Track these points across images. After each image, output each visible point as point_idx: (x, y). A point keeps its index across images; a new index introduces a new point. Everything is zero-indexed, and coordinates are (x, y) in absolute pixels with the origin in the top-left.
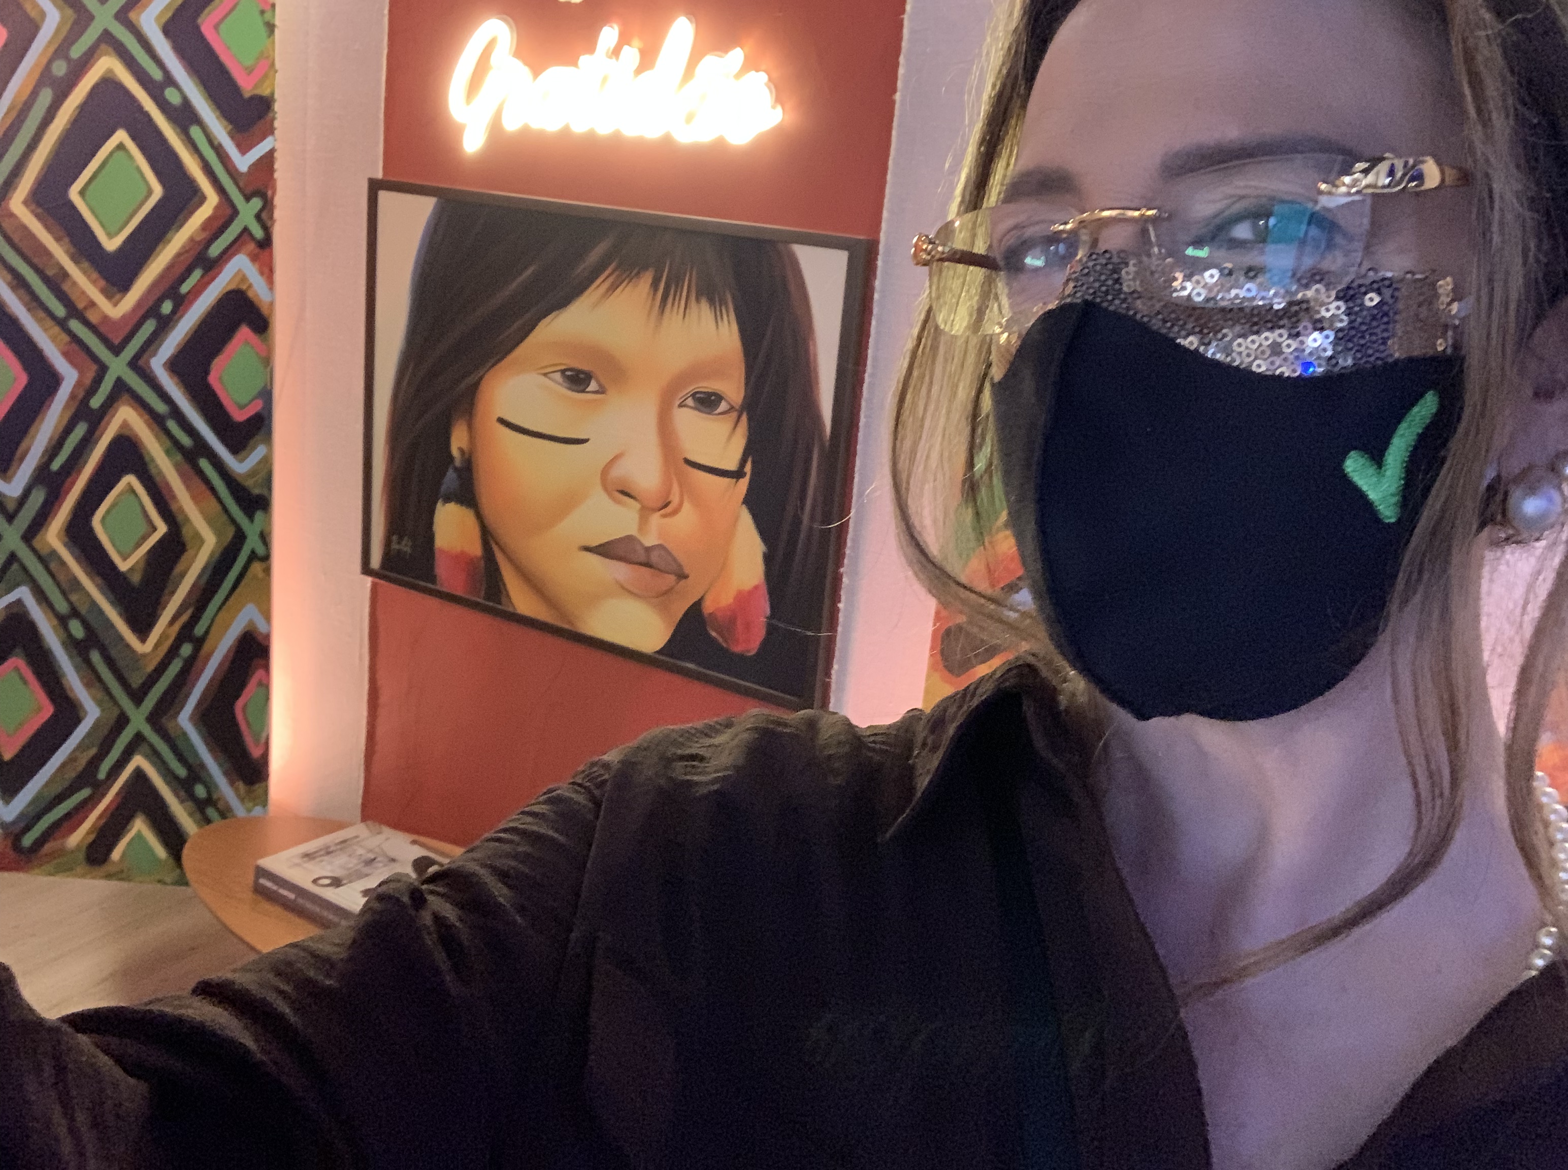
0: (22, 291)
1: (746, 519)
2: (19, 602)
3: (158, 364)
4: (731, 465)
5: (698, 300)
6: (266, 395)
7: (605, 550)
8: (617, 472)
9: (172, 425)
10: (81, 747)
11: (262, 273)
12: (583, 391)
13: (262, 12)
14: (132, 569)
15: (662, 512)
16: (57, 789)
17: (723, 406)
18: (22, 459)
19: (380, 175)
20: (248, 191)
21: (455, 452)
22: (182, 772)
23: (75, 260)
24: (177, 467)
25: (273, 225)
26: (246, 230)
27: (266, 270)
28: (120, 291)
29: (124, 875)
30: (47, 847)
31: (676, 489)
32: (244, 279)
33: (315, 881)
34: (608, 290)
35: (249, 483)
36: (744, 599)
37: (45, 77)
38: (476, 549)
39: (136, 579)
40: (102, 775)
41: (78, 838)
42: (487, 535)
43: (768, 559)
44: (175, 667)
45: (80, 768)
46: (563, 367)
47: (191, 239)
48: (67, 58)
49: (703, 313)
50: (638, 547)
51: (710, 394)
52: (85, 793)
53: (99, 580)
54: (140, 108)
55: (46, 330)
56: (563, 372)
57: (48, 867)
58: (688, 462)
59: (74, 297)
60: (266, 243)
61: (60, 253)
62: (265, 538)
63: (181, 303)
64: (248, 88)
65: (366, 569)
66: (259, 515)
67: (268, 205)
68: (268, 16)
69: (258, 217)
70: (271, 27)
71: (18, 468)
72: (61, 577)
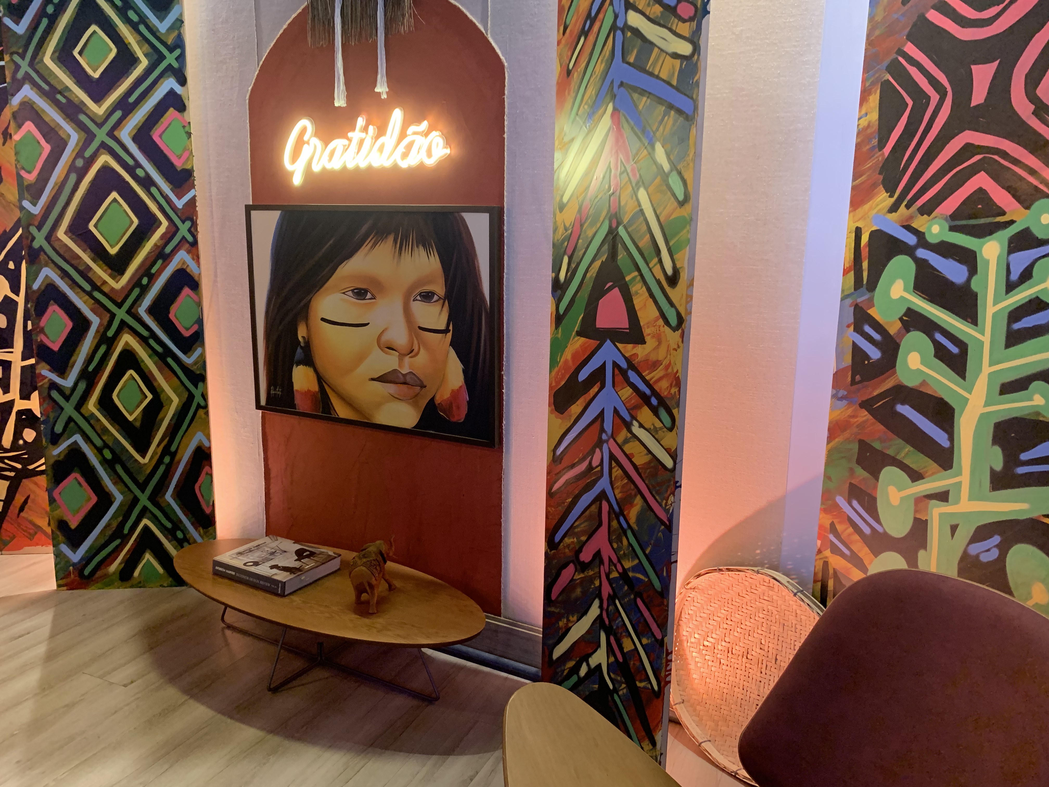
0: (67, 279)
1: (452, 354)
2: (75, 442)
3: (142, 311)
4: (443, 327)
5: (417, 246)
6: (200, 322)
7: (382, 379)
8: (384, 338)
9: (152, 342)
10: (114, 517)
11: (193, 259)
12: (364, 299)
13: (184, 127)
14: (135, 419)
15: (410, 355)
16: (102, 541)
17: (436, 298)
18: (72, 366)
19: (251, 203)
20: (183, 218)
21: (300, 339)
22: (169, 525)
23: (94, 260)
24: (156, 363)
25: (197, 234)
26: (184, 238)
27: (195, 258)
28: (119, 275)
29: (141, 585)
30: (99, 574)
31: (416, 342)
32: (184, 263)
33: (245, 564)
34: (372, 247)
35: (194, 368)
36: (455, 394)
37: (72, 168)
38: (315, 387)
39: (138, 424)
40: (126, 531)
41: (114, 567)
42: (320, 379)
43: (464, 372)
44: (162, 468)
45: (114, 529)
46: (353, 288)
47: (155, 245)
48: (83, 157)
49: (421, 252)
50: (400, 375)
51: (428, 293)
52: (118, 542)
53: (117, 426)
54: (123, 180)
55: (81, 298)
56: (352, 291)
57: (99, 585)
58: (421, 328)
59: (95, 280)
60: (195, 244)
61: (86, 258)
62: (204, 397)
63: (152, 278)
64: (179, 164)
65: (258, 407)
66: (200, 385)
67: (194, 224)
68: (187, 129)
69: (189, 230)
70: (189, 134)
71: (71, 371)
72: (98, 428)
